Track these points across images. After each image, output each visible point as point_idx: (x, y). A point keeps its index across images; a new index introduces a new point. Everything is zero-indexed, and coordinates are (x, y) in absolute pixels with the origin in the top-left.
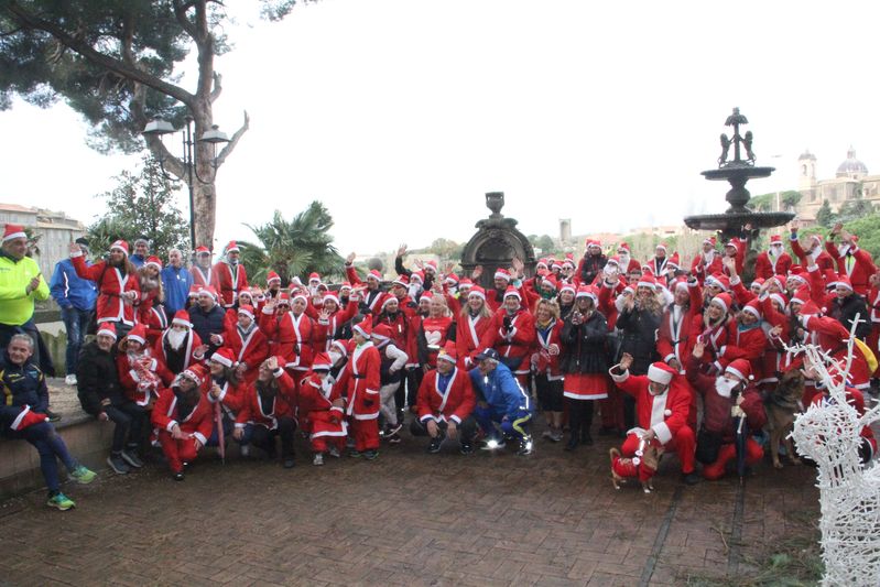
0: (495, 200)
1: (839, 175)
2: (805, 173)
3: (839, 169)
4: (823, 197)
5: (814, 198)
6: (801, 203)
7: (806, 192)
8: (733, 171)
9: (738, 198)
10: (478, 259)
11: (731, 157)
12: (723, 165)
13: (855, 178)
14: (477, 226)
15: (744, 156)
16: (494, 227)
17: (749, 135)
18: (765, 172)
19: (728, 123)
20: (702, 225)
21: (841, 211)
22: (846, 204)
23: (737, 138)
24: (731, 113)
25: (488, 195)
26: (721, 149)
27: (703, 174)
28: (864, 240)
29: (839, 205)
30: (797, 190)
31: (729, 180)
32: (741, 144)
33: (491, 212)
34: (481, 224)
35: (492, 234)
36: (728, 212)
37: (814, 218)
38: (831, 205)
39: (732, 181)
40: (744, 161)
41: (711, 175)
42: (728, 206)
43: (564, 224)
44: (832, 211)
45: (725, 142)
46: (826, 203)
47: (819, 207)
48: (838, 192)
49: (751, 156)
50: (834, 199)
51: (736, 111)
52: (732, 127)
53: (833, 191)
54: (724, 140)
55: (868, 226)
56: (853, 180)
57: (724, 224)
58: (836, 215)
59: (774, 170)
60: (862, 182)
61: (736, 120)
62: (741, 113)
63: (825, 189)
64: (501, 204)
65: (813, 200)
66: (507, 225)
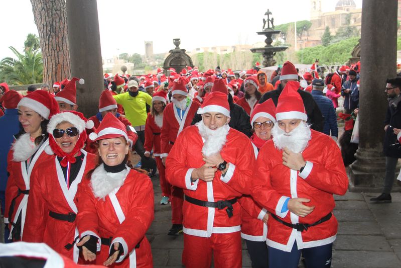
0: (177, 42)
1: (337, 9)
2: (315, 7)
4: (326, 25)
6: (311, 28)
7: (315, 21)
8: (267, 32)
9: (269, 41)
10: (170, 65)
11: (266, 27)
12: (263, 30)
13: (347, 10)
15: (271, 26)
16: (177, 52)
17: (273, 19)
19: (265, 15)
20: (257, 51)
21: (338, 34)
22: (341, 29)
23: (269, 20)
24: (266, 11)
25: (174, 40)
26: (263, 24)
27: (257, 33)
28: (345, 54)
29: (336, 30)
30: (309, 20)
32: (270, 22)
33: (175, 47)
34: (171, 51)
35: (176, 55)
36: (266, 46)
37: (320, 39)
38: (331, 30)
39: (267, 35)
40: (271, 28)
41: (259, 33)
42: (265, 44)
43: (148, 45)
44: (331, 34)
45: (264, 22)
46: (327, 29)
47: (323, 32)
48: (336, 20)
49: (273, 26)
50: (333, 25)
51: (268, 10)
52: (267, 16)
53: (333, 19)
54: (264, 20)
55: (348, 45)
56: (345, 12)
57: (264, 51)
58: (335, 37)
60: (351, 13)
61: (268, 13)
62: (270, 11)
63: (327, 19)
64: (179, 43)
65: (319, 27)
66: (182, 52)
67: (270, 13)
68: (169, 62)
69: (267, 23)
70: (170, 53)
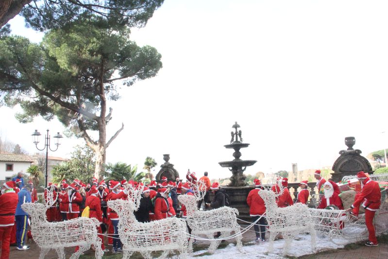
8: (235, 145)
9: (237, 155)
11: (235, 140)
12: (232, 143)
15: (239, 139)
17: (240, 131)
18: (246, 145)
19: (233, 127)
23: (236, 132)
24: (234, 124)
26: (231, 137)
27: (224, 146)
32: (238, 136)
33: (165, 162)
36: (234, 160)
39: (235, 149)
40: (239, 141)
41: (227, 147)
42: (234, 158)
45: (233, 135)
49: (241, 139)
51: (236, 123)
52: (235, 129)
54: (232, 133)
59: (249, 144)
61: (236, 126)
62: (238, 124)
67: (239, 127)
69: (235, 136)
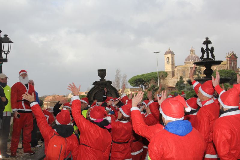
0: (102, 73)
1: (186, 63)
3: (186, 60)
4: (179, 75)
5: (173, 75)
6: (167, 78)
8: (206, 62)
9: (209, 72)
11: (205, 56)
12: (202, 60)
14: (93, 84)
17: (212, 48)
18: (219, 63)
19: (204, 44)
24: (205, 40)
26: (201, 54)
29: (188, 79)
31: (205, 66)
32: (209, 52)
34: (95, 83)
35: (101, 87)
37: (175, 86)
38: (184, 79)
40: (210, 58)
41: (198, 64)
44: (185, 83)
45: (203, 51)
46: (181, 78)
47: (176, 81)
49: (213, 56)
50: (185, 75)
51: (207, 39)
53: (184, 72)
58: (187, 85)
61: (207, 42)
63: (179, 71)
64: (105, 74)
65: (173, 77)
66: (108, 84)
67: (210, 42)
68: (93, 95)
69: (206, 53)
70: (94, 86)
